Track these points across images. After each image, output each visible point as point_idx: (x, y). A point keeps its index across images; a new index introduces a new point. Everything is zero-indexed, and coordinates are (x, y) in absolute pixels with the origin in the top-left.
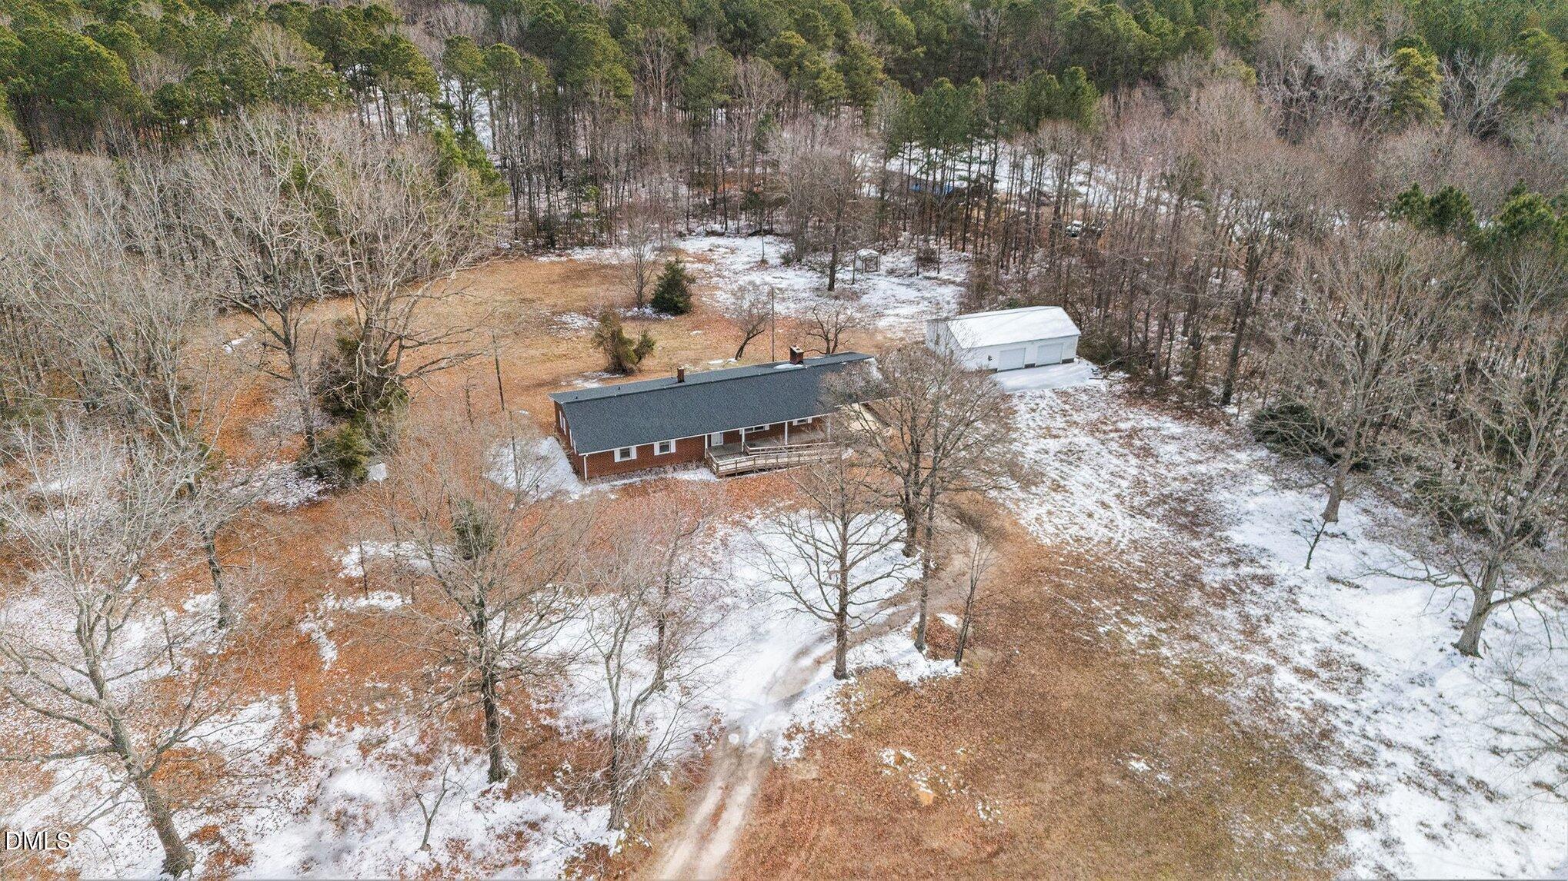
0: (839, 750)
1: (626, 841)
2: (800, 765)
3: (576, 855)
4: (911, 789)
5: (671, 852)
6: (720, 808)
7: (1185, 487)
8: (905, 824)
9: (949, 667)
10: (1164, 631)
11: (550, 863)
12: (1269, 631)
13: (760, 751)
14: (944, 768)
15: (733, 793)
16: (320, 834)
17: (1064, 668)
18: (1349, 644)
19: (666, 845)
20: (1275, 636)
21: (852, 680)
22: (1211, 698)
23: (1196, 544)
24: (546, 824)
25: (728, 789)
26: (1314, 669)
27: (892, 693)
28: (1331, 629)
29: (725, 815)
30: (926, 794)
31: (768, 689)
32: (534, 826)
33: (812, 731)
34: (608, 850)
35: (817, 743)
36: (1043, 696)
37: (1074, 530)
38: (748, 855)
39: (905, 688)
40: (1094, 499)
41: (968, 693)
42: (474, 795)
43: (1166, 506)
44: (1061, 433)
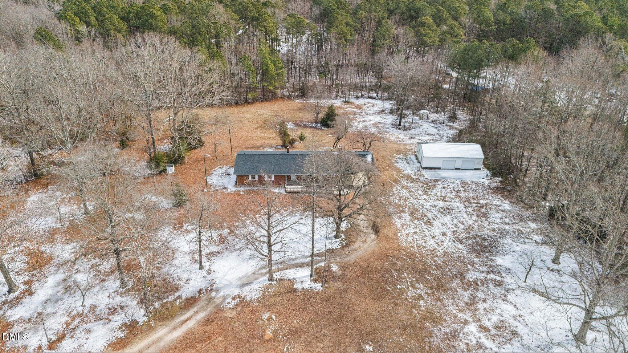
0: (248, 309)
1: (146, 322)
2: (229, 311)
3: (127, 322)
4: (265, 331)
5: (159, 330)
6: (189, 319)
7: (491, 234)
8: (251, 344)
9: (318, 286)
10: (428, 294)
11: (117, 323)
12: (481, 306)
13: (218, 301)
14: (284, 326)
15: (197, 315)
16: (58, 292)
17: (369, 298)
18: (519, 321)
19: (160, 327)
20: (482, 309)
21: (275, 282)
22: (428, 328)
23: (476, 260)
24: (126, 308)
25: (196, 313)
26: (490, 328)
27: (287, 291)
28: (514, 312)
29: (188, 322)
30: (269, 334)
31: (240, 279)
32: (122, 307)
33: (244, 299)
34: (138, 323)
35: (243, 303)
36: (349, 308)
37: (421, 242)
38: (184, 339)
39: (294, 290)
40: (442, 231)
41: (318, 299)
42: (111, 291)
43: (474, 241)
44: (449, 200)
